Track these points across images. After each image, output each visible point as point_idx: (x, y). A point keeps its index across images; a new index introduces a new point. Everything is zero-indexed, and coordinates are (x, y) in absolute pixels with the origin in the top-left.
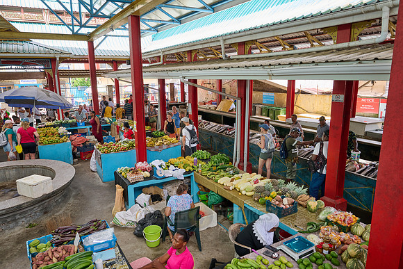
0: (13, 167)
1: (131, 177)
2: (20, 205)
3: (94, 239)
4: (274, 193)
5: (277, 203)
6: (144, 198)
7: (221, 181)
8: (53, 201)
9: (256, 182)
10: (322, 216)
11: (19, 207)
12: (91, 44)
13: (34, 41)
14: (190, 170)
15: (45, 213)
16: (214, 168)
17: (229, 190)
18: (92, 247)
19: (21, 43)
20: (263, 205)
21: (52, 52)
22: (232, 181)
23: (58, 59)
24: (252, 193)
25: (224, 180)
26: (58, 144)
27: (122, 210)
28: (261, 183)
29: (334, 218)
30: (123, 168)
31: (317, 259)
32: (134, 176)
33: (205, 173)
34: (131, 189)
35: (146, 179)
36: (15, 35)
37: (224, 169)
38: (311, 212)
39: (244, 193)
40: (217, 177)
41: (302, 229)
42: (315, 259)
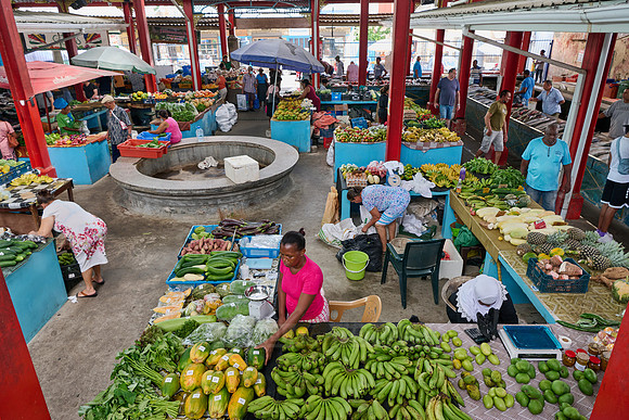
1: (349, 179)
2: (221, 188)
3: (257, 242)
4: (558, 251)
5: (549, 266)
7: (482, 212)
8: (261, 192)
11: (220, 191)
14: (444, 186)
15: (251, 205)
16: (486, 191)
17: (486, 228)
18: (249, 250)
20: (525, 263)
22: (500, 215)
24: (524, 242)
26: (292, 122)
27: (334, 222)
30: (349, 166)
31: (550, 369)
32: (354, 179)
33: (464, 195)
37: (502, 194)
39: (507, 238)
40: (478, 204)
41: (570, 320)
42: (545, 368)
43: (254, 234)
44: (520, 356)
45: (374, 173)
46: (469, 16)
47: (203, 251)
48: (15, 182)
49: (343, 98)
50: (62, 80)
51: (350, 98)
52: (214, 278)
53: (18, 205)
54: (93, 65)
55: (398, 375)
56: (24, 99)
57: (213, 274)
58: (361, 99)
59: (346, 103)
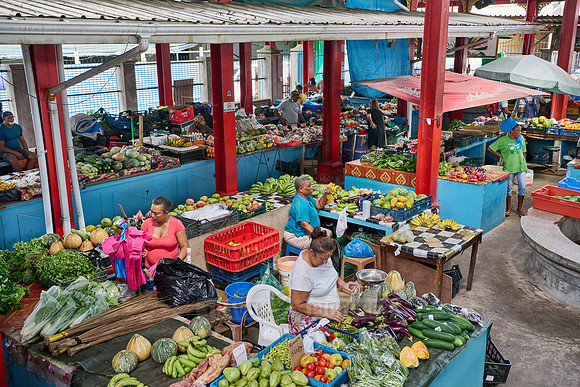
48: (416, 220)
50: (477, 97)
53: (424, 254)
54: (505, 78)
56: (432, 117)
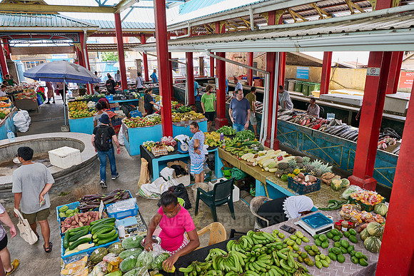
0: (46, 140)
1: (155, 151)
3: (117, 207)
4: (297, 170)
5: (300, 180)
6: (168, 171)
7: (244, 157)
8: (82, 172)
9: (280, 158)
10: (345, 195)
12: (118, 16)
13: (62, 14)
14: (214, 146)
15: (76, 183)
16: (239, 144)
17: (252, 166)
18: (115, 214)
19: (49, 16)
20: (285, 181)
21: (80, 25)
22: (256, 157)
23: (85, 32)
24: (275, 170)
25: (248, 157)
26: (86, 118)
27: (147, 182)
28: (285, 160)
29: (357, 196)
30: (148, 142)
31: (334, 235)
32: (159, 150)
34: (155, 163)
35: (170, 153)
36: (43, 8)
37: (249, 145)
38: (335, 190)
39: (266, 169)
40: (240, 153)
41: (323, 206)
42: (332, 235)
43: (114, 202)
44: (317, 233)
45: (169, 144)
46: (208, 44)
47: (81, 224)
49: (114, 99)
51: (119, 98)
52: (104, 241)
55: (269, 267)
57: (101, 239)
58: (127, 98)
59: (117, 102)
